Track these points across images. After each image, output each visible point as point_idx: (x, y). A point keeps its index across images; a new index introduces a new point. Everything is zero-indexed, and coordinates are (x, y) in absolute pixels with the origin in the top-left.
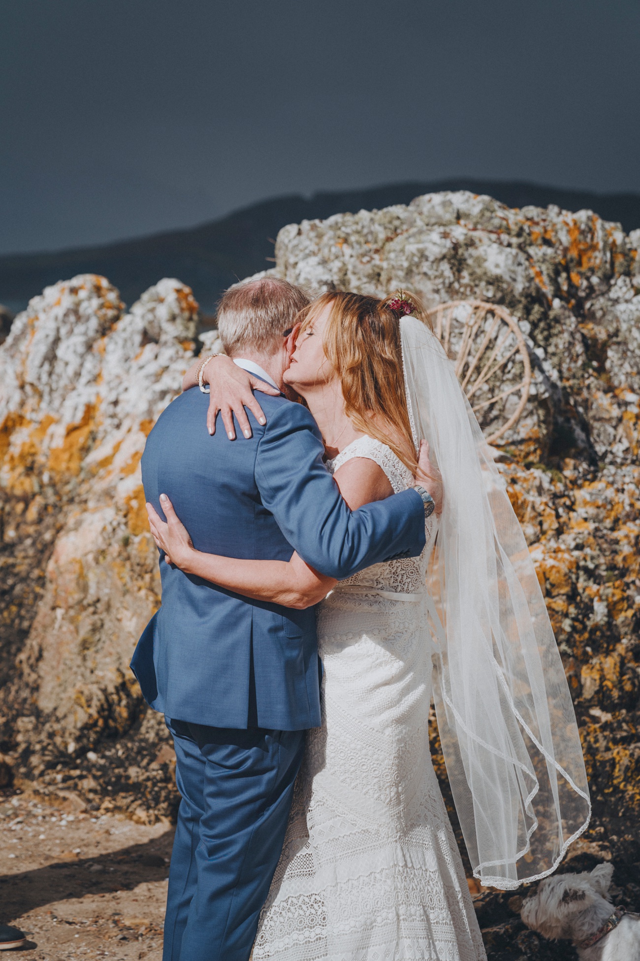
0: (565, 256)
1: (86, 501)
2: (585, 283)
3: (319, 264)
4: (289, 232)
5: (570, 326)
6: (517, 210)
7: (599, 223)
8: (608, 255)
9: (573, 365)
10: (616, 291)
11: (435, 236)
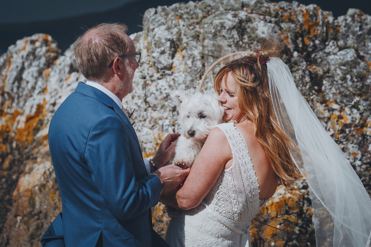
0: (301, 28)
1: (36, 158)
2: (312, 44)
3: (166, 29)
4: (150, 12)
5: (303, 67)
6: (276, 3)
7: (320, 12)
8: (325, 28)
9: (304, 88)
10: (329, 48)
11: (229, 16)
